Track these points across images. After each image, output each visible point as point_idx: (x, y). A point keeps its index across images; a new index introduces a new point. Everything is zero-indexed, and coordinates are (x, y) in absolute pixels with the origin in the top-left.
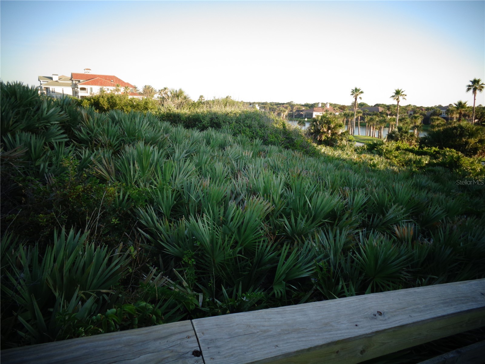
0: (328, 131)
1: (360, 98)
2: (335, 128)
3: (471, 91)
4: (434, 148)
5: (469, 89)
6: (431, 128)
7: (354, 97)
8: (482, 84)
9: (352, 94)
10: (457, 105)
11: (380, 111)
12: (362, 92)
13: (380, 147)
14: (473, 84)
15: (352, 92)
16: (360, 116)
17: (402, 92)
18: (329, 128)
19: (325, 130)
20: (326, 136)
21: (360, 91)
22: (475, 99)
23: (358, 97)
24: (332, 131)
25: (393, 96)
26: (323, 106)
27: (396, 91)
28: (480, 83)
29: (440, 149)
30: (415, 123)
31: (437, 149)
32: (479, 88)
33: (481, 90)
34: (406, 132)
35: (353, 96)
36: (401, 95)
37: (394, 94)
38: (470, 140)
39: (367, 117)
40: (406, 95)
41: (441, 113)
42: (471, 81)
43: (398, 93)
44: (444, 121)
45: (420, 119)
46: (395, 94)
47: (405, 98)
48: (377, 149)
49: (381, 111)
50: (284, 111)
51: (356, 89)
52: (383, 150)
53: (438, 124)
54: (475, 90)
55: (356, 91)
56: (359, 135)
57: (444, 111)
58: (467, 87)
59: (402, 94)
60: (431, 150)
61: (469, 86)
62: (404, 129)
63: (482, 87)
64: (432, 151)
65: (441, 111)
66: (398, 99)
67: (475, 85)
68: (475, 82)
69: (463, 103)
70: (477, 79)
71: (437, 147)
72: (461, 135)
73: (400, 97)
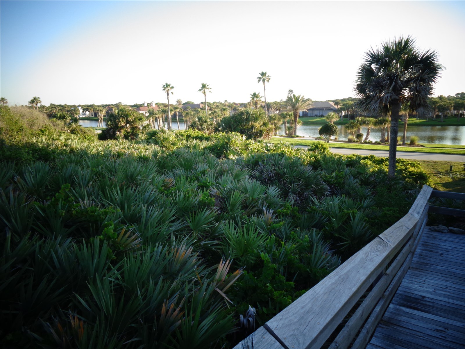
0: (126, 125)
1: (172, 93)
2: (134, 121)
3: (261, 82)
5: (259, 81)
7: (166, 92)
8: (268, 76)
9: (164, 90)
10: (252, 96)
11: (201, 107)
12: (172, 88)
14: (261, 76)
15: (163, 87)
16: (178, 112)
17: (207, 86)
18: (128, 122)
19: (123, 124)
20: (126, 131)
21: (171, 86)
22: (265, 90)
23: (170, 92)
24: (131, 125)
25: (200, 90)
26: (149, 105)
28: (267, 75)
30: (225, 115)
32: (267, 79)
33: (268, 81)
34: (206, 122)
36: (207, 88)
38: (255, 124)
39: (184, 112)
40: (211, 89)
42: (260, 74)
43: (204, 86)
46: (202, 88)
47: (210, 92)
50: (101, 111)
51: (167, 84)
54: (264, 80)
55: (166, 87)
56: (179, 129)
59: (208, 87)
61: (259, 78)
62: (203, 119)
63: (269, 79)
66: (204, 93)
67: (263, 77)
68: (263, 74)
69: (257, 93)
70: (264, 72)
71: (225, 132)
72: (248, 119)
73: (207, 91)
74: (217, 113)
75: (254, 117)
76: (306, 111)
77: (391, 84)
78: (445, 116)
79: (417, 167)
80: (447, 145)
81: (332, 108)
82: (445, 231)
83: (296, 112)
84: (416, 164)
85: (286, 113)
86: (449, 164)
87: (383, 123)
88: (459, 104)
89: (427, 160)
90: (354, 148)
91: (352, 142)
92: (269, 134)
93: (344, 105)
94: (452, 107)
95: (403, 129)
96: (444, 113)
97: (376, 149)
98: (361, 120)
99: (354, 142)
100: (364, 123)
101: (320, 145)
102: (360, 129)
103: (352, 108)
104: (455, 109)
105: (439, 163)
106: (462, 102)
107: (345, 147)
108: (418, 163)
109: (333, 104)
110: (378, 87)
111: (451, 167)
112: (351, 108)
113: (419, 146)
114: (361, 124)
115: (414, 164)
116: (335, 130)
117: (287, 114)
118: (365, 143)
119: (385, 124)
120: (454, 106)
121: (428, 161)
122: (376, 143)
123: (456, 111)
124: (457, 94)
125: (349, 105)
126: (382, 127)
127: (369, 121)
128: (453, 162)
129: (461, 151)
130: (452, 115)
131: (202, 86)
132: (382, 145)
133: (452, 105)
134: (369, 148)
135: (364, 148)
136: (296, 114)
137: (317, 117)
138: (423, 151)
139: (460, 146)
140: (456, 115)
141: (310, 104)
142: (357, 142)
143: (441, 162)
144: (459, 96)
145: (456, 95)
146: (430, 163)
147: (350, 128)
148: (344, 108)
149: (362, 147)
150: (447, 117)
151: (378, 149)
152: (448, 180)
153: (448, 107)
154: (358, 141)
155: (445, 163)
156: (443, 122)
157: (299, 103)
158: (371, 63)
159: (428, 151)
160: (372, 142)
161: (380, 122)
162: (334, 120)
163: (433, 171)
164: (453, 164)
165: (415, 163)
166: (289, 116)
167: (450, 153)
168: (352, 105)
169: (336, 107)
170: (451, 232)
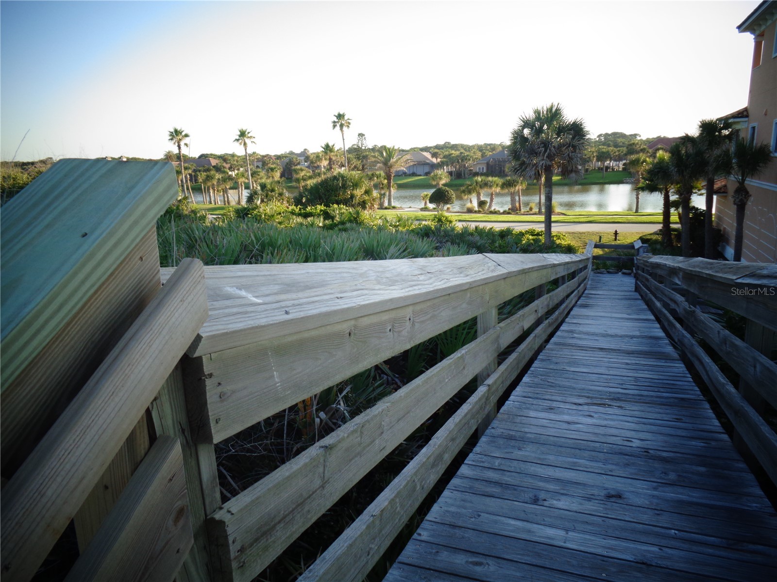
1: (186, 145)
3: (338, 127)
4: (319, 207)
5: (334, 126)
6: (296, 182)
7: (175, 143)
8: (348, 119)
9: (172, 139)
10: (324, 148)
11: (213, 165)
12: (186, 136)
13: (255, 212)
14: (337, 119)
15: (171, 135)
16: (190, 174)
17: (249, 133)
21: (183, 134)
22: (344, 139)
23: (182, 143)
25: (238, 140)
27: (240, 131)
28: (346, 118)
29: (327, 207)
30: (273, 177)
31: (323, 208)
32: (346, 124)
33: (348, 127)
35: (173, 142)
36: (248, 137)
37: (238, 137)
38: (355, 192)
39: (201, 174)
40: (254, 138)
41: (299, 162)
42: (335, 116)
43: (243, 134)
44: (310, 172)
45: (278, 171)
46: (240, 136)
47: (254, 142)
48: (251, 215)
49: (215, 164)
51: (176, 131)
52: (260, 216)
53: (303, 176)
54: (342, 126)
55: (176, 134)
57: (302, 158)
58: (333, 124)
59: (249, 135)
60: (316, 210)
61: (334, 122)
62: (269, 186)
63: (349, 123)
64: (319, 211)
65: (298, 158)
66: (245, 144)
67: (340, 121)
68: (340, 116)
69: (330, 145)
70: (341, 113)
71: (323, 205)
72: (344, 187)
73: (247, 141)
74: (259, 175)
75: (352, 183)
76: (404, 169)
77: (545, 151)
78: (587, 170)
79: (563, 239)
80: (593, 212)
81: (427, 161)
82: (605, 272)
83: (389, 171)
84: (562, 236)
85: (371, 173)
86: (598, 234)
87: (513, 184)
88: (603, 153)
89: (573, 231)
90: (479, 220)
91: (473, 213)
92: (373, 206)
93: (445, 157)
94: (594, 157)
95: (538, 190)
96: (584, 167)
97: (507, 220)
98: (482, 181)
99: (476, 212)
100: (486, 185)
101: (444, 217)
102: (480, 194)
103: (458, 162)
104: (598, 160)
105: (586, 234)
106: (607, 150)
107: (468, 219)
108: (564, 234)
109: (427, 155)
110: (533, 154)
111: (600, 237)
112: (456, 161)
113: (559, 215)
114: (481, 187)
115: (559, 236)
116: (450, 197)
117: (373, 175)
118: (492, 213)
119: (515, 186)
120: (597, 156)
121: (573, 233)
122: (505, 213)
123: (599, 163)
124: (600, 136)
125: (454, 157)
126: (512, 190)
127: (492, 182)
128: (602, 232)
129: (610, 219)
130: (595, 169)
131: (239, 133)
132: (513, 214)
133: (595, 154)
134: (498, 220)
135: (492, 220)
136: (390, 175)
137: (406, 176)
138: (565, 221)
139: (608, 212)
140: (600, 169)
141: (408, 160)
142: (479, 212)
143: (589, 232)
144: (603, 138)
145: (597, 137)
146: (576, 235)
147: (466, 193)
148: (447, 162)
149: (489, 218)
150: (588, 173)
151: (510, 220)
152: (598, 253)
153: (589, 158)
154: (481, 210)
155: (593, 234)
156: (584, 179)
157: (393, 158)
158: (524, 127)
159: (572, 221)
160: (499, 211)
161: (509, 183)
162: (443, 182)
163: (581, 244)
164: (602, 234)
165: (560, 234)
166: (377, 178)
167: (597, 221)
168: (457, 156)
169: (434, 160)
170: (609, 272)
